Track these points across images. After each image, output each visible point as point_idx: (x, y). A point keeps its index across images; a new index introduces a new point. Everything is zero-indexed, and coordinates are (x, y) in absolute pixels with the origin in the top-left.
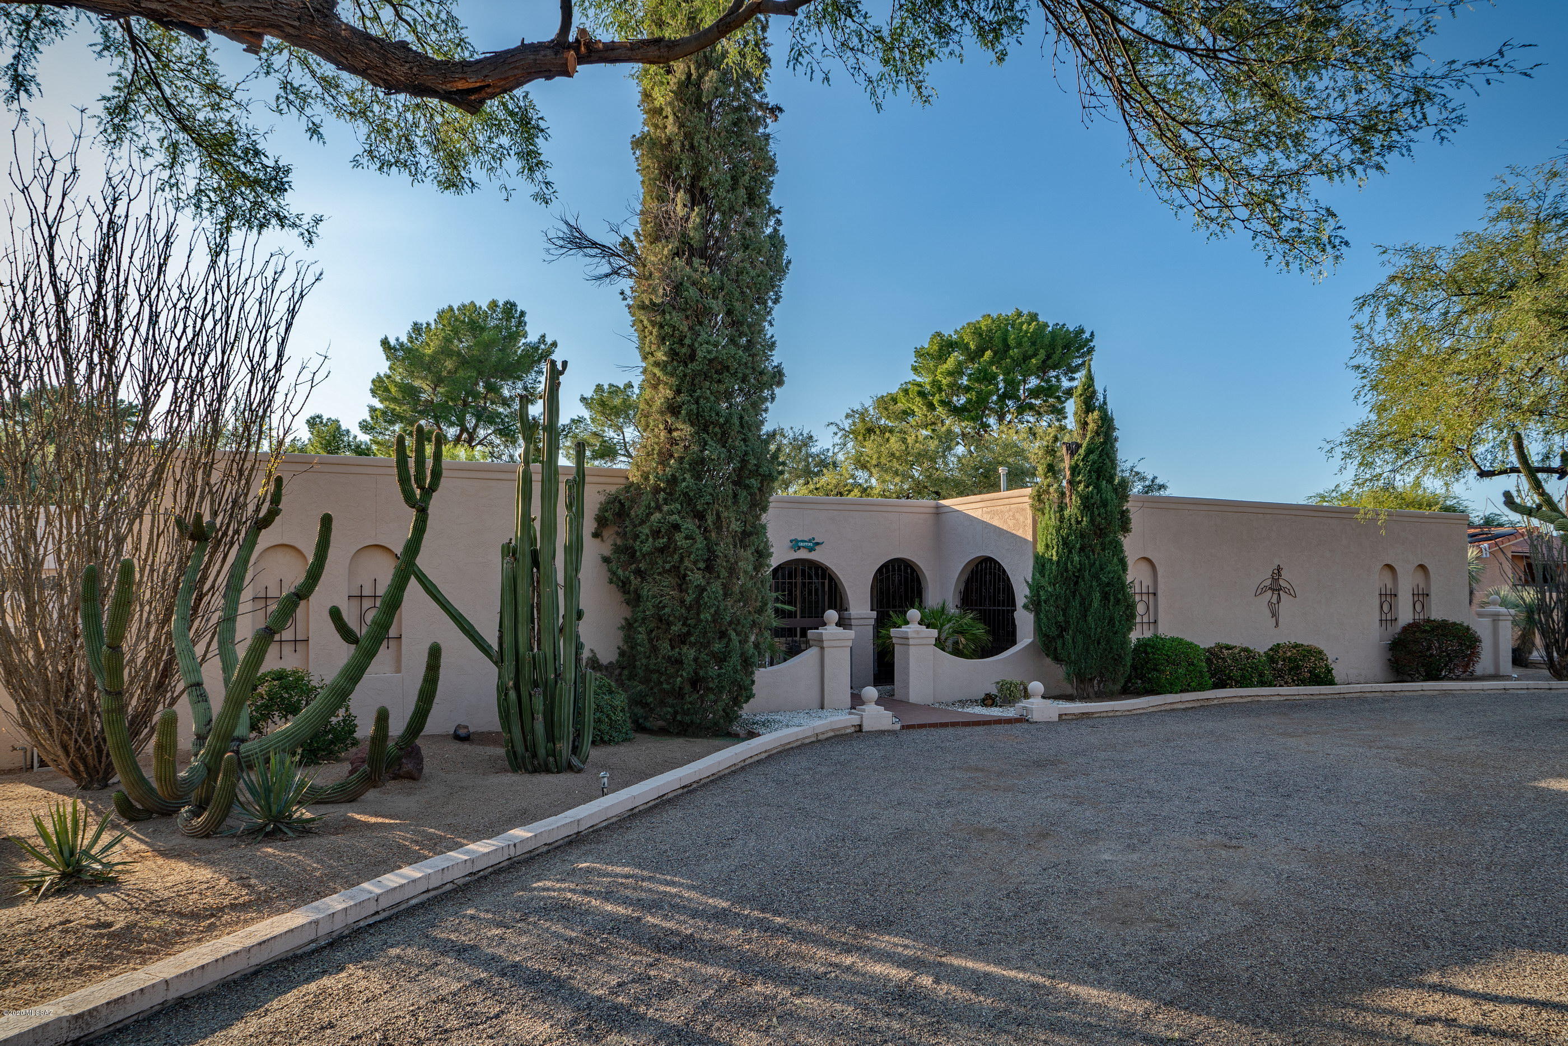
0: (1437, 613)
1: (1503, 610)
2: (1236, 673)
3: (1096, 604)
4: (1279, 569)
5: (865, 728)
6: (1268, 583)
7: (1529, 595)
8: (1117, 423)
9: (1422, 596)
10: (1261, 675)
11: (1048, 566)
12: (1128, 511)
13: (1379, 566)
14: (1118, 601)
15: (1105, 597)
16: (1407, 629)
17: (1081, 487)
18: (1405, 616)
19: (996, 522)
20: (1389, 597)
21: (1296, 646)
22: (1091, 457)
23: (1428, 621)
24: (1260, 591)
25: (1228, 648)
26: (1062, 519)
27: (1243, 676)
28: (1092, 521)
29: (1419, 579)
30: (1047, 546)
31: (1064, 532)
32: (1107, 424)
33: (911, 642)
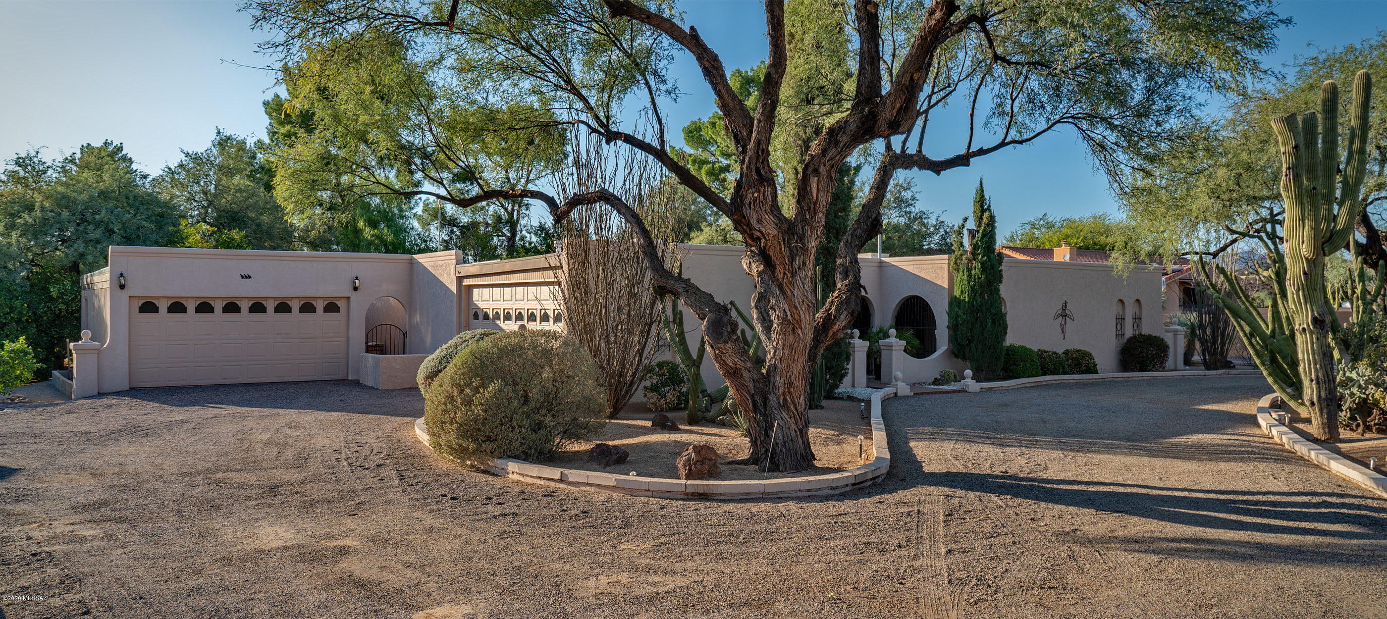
0: (1146, 330)
1: (1179, 328)
2: (1051, 367)
3: (989, 325)
4: (1066, 303)
5: (899, 394)
6: (1060, 312)
7: (1193, 317)
8: (996, 219)
9: (1137, 319)
10: (1064, 367)
11: (963, 303)
12: (1001, 270)
13: (1116, 300)
14: (1000, 324)
15: (993, 322)
16: (1130, 340)
17: (980, 257)
18: (1129, 333)
19: (922, 275)
20: (1120, 320)
21: (1078, 351)
22: (985, 239)
23: (1141, 335)
24: (1056, 317)
25: (1046, 352)
26: (970, 276)
27: (1055, 369)
28: (987, 277)
29: (1136, 309)
30: (962, 292)
31: (972, 283)
32: (992, 218)
33: (894, 348)
